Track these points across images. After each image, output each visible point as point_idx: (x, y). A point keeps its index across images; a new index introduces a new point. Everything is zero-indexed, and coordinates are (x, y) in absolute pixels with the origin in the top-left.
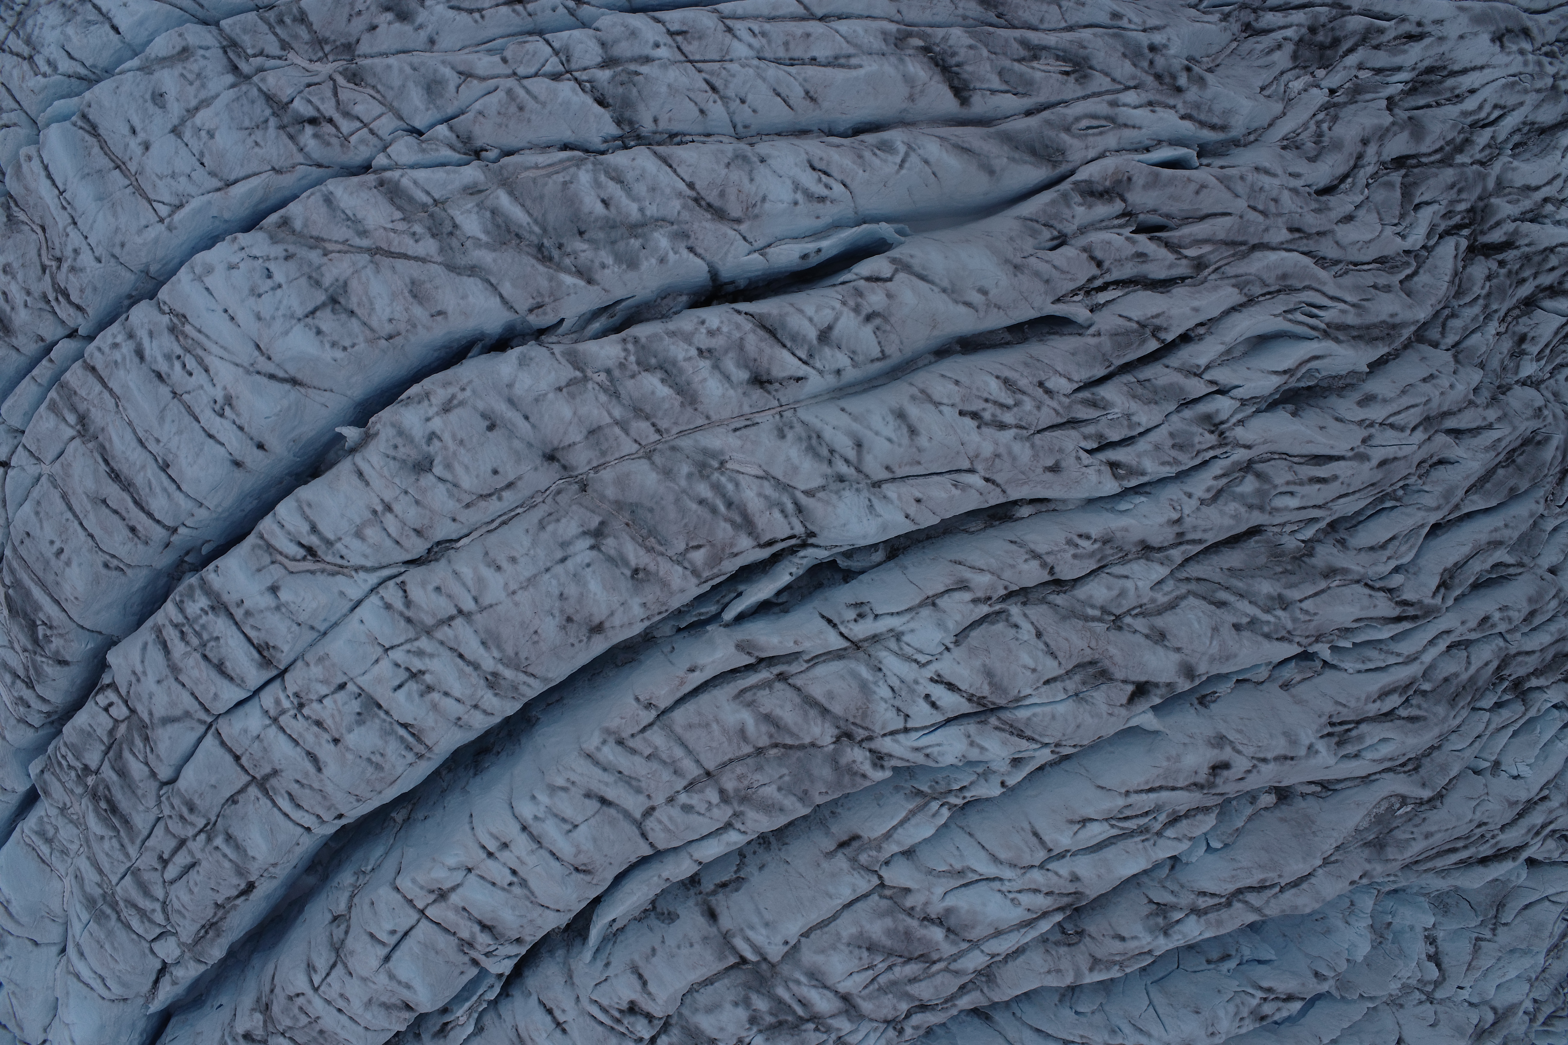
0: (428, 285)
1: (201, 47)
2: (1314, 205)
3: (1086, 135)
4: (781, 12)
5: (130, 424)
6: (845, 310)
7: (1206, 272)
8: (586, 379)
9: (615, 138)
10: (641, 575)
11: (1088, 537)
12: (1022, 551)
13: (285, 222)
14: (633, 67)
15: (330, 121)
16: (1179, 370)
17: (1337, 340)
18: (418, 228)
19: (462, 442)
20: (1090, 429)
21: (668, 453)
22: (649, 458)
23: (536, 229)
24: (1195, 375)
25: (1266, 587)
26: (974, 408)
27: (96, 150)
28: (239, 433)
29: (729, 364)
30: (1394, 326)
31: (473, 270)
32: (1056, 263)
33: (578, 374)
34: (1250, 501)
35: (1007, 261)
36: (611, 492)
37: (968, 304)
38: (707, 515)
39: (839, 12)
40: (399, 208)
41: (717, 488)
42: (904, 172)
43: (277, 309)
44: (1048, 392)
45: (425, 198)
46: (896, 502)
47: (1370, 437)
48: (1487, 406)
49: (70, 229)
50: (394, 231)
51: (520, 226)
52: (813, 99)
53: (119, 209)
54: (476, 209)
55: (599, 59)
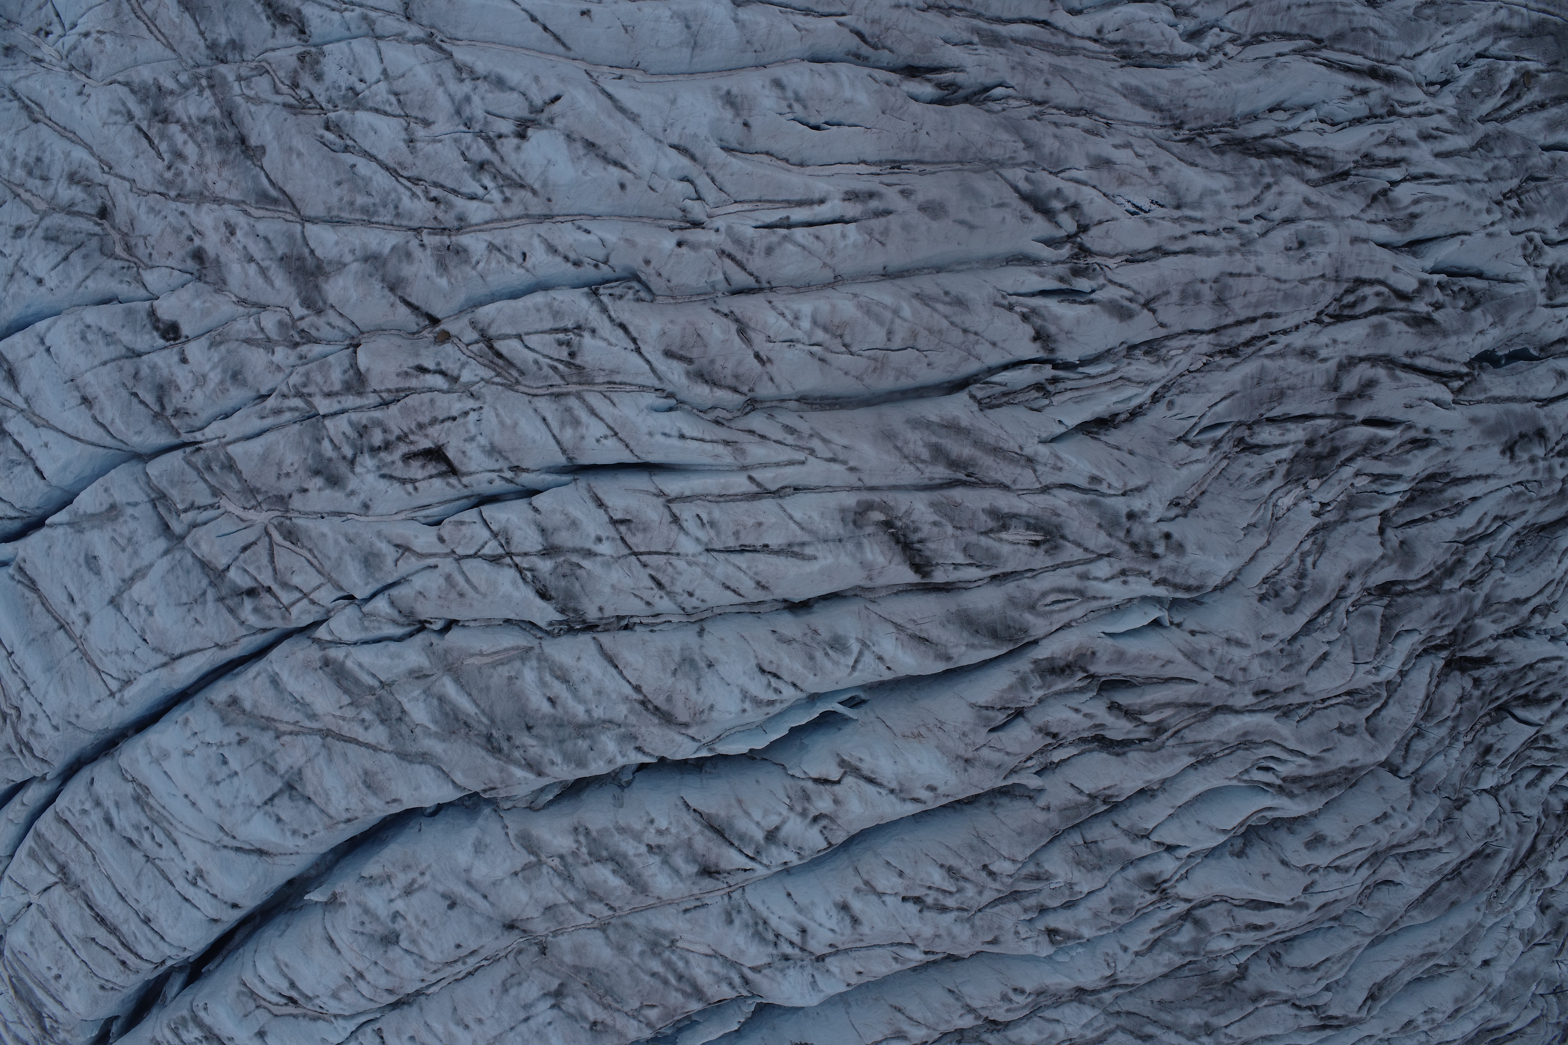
0: (381, 777)
1: (129, 504)
2: (1285, 662)
3: (1052, 612)
4: (731, 492)
5: (108, 877)
6: (792, 816)
7: (1165, 736)
8: (540, 863)
9: (560, 623)
10: (599, 1027)
11: (1022, 992)
12: (958, 1005)
13: (234, 701)
14: (575, 559)
15: (269, 590)
16: (1127, 833)
17: (1291, 795)
18: (366, 715)
19: (425, 922)
20: (1032, 901)
21: (622, 930)
22: (604, 931)
23: (484, 720)
24: (1143, 837)
25: (1193, 1018)
26: (917, 894)
27: (38, 608)
28: (214, 901)
29: (678, 860)
30: (1353, 770)
31: (424, 758)
32: (1009, 750)
33: (533, 859)
34: (1185, 949)
35: (958, 757)
36: (568, 959)
37: (916, 800)
38: (659, 985)
39: (795, 483)
40: (346, 691)
41: (668, 964)
42: (856, 674)
43: (236, 797)
44: (992, 874)
45: (371, 681)
46: (838, 975)
47: (1313, 883)
48: (1438, 835)
49: (23, 694)
50: (344, 719)
51: (468, 715)
52: (764, 587)
53: (69, 682)
54: (422, 697)
55: (540, 548)
